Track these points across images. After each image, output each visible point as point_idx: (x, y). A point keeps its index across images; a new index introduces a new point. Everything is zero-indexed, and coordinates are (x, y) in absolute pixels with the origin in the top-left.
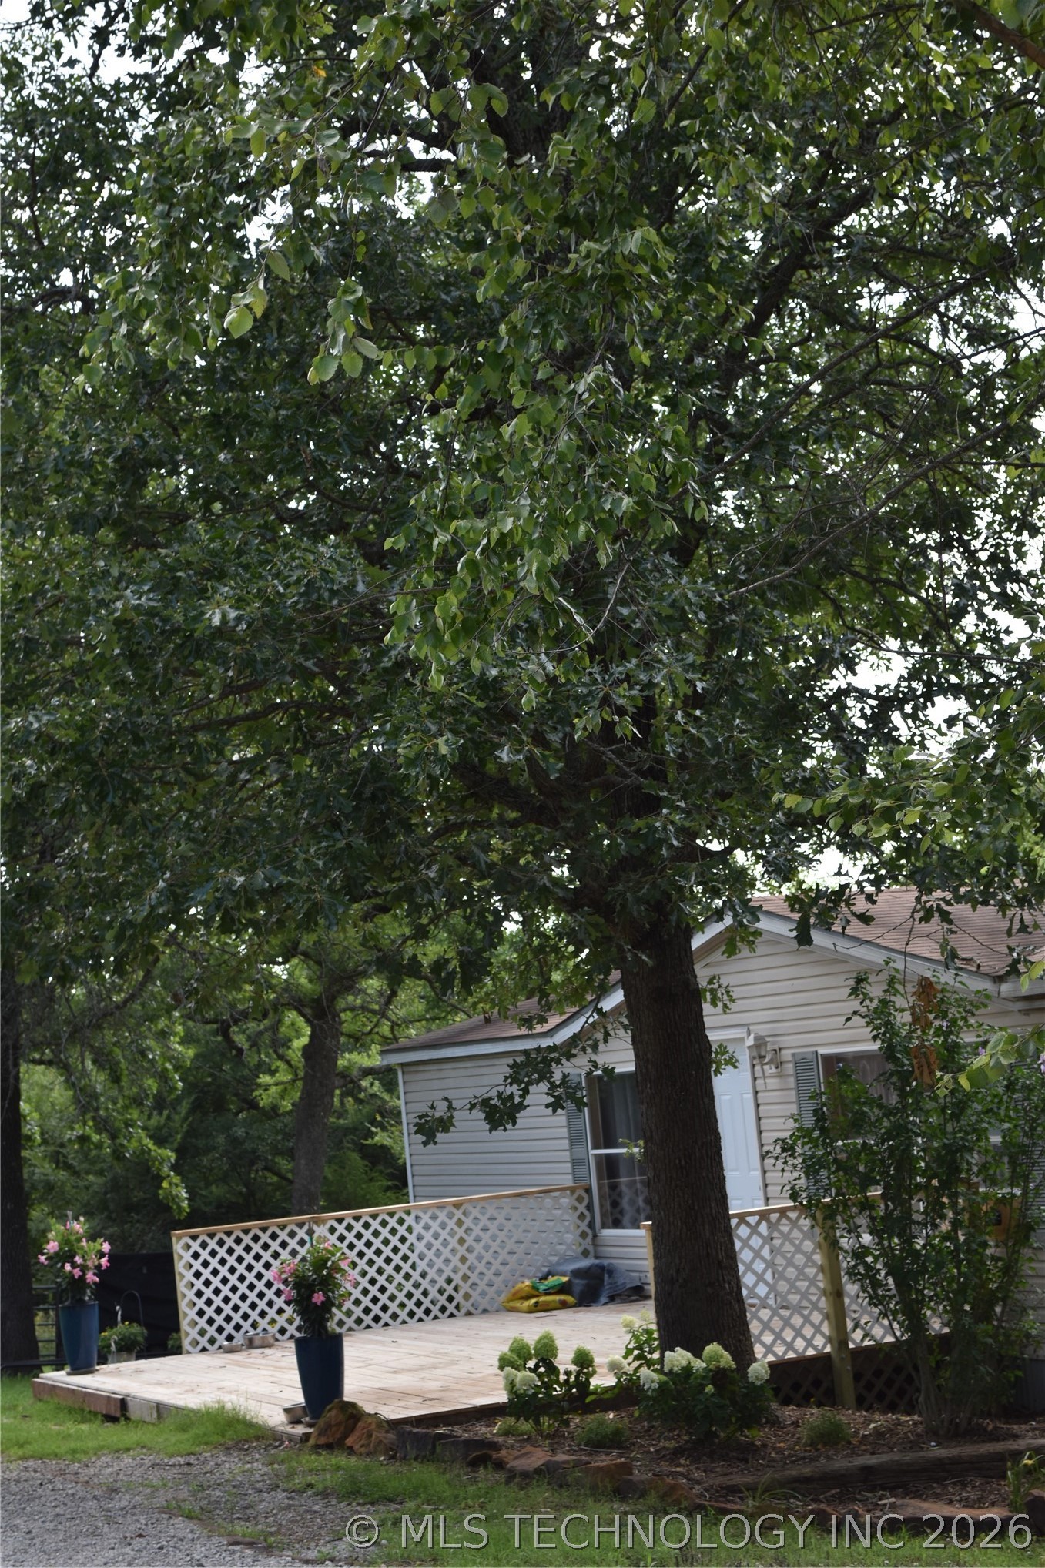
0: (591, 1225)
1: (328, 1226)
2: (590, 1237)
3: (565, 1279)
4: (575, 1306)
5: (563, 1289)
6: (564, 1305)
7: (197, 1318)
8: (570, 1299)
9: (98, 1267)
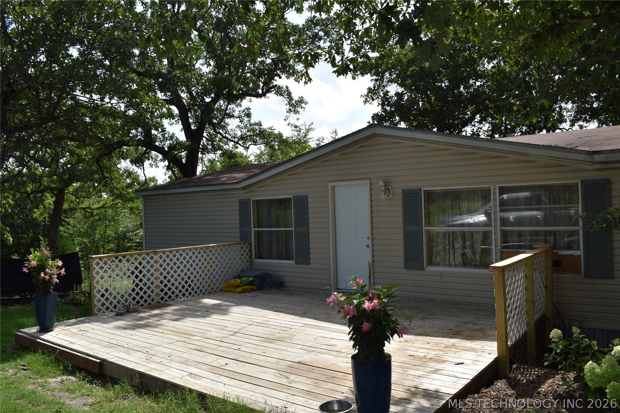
0: (250, 257)
1: (159, 255)
2: (249, 262)
3: (251, 279)
4: (255, 290)
5: (251, 283)
6: (252, 290)
7: (101, 298)
8: (254, 287)
9: (59, 275)
